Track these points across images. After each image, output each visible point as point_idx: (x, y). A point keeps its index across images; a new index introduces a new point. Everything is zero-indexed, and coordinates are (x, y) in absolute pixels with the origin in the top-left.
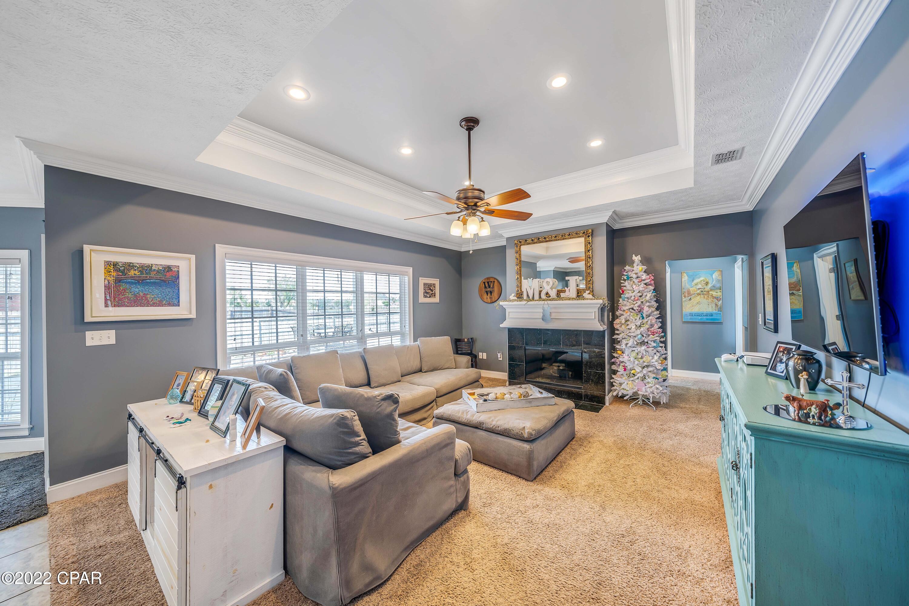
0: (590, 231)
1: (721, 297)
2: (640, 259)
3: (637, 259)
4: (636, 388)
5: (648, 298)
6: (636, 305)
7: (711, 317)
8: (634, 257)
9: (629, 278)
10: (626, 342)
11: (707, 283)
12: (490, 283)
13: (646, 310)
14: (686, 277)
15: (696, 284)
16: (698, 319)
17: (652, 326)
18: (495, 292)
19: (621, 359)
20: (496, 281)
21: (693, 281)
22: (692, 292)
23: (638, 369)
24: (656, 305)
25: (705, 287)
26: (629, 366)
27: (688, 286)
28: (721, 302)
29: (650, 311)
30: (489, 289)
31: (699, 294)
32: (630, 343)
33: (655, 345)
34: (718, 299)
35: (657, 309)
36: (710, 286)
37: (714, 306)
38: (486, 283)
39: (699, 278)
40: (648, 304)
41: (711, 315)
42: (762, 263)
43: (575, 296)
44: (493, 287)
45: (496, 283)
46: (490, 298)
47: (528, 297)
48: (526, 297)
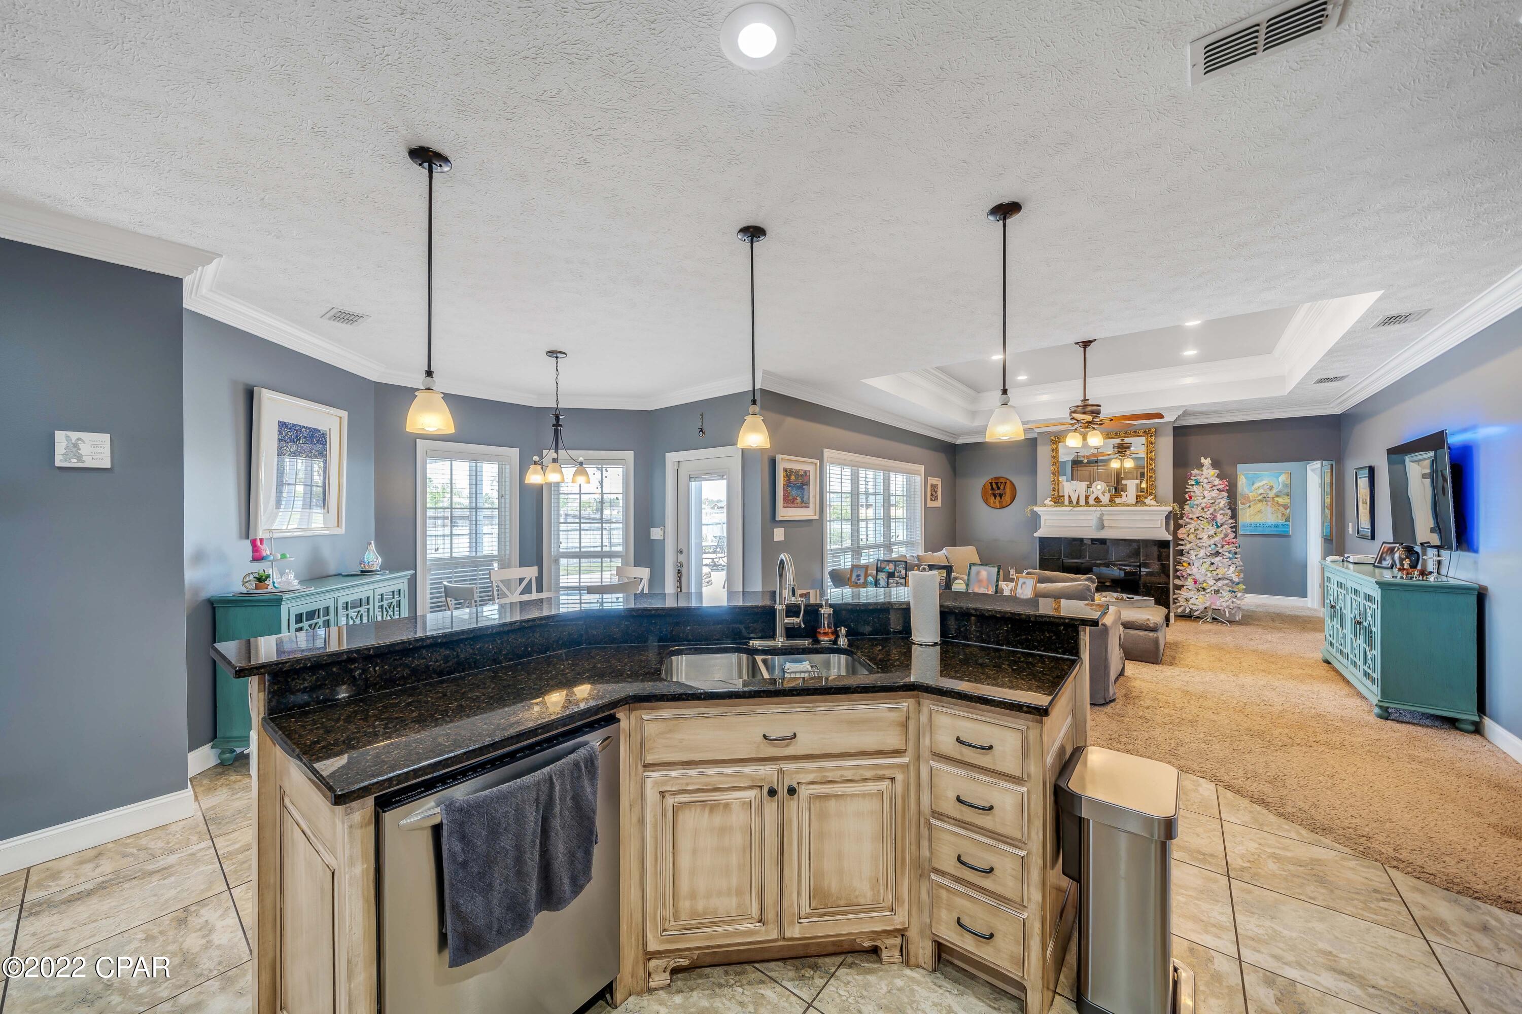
0: (1153, 430)
1: (1289, 505)
2: (1210, 462)
3: (1206, 462)
4: (1210, 602)
5: (1222, 505)
6: (1209, 513)
7: (1275, 529)
8: (1203, 460)
9: (1197, 483)
10: (1196, 553)
11: (1271, 488)
12: (999, 484)
13: (1220, 518)
14: (1244, 480)
15: (1257, 489)
16: (1259, 530)
17: (1226, 535)
18: (1007, 495)
19: (1189, 572)
20: (1008, 482)
21: (1253, 484)
22: (1251, 499)
23: (1212, 582)
24: (1229, 512)
25: (1269, 492)
26: (1200, 578)
27: (1246, 491)
28: (1289, 510)
29: (1225, 519)
30: (997, 492)
31: (1260, 501)
32: (1202, 553)
33: (1231, 556)
34: (1286, 507)
35: (1232, 518)
36: (1275, 491)
37: (1280, 515)
38: (994, 484)
39: (1262, 480)
40: (1222, 512)
41: (1277, 526)
42: (1356, 473)
43: (1134, 502)
44: (1004, 489)
45: (1008, 485)
46: (1000, 502)
47: (1070, 502)
48: (1067, 502)
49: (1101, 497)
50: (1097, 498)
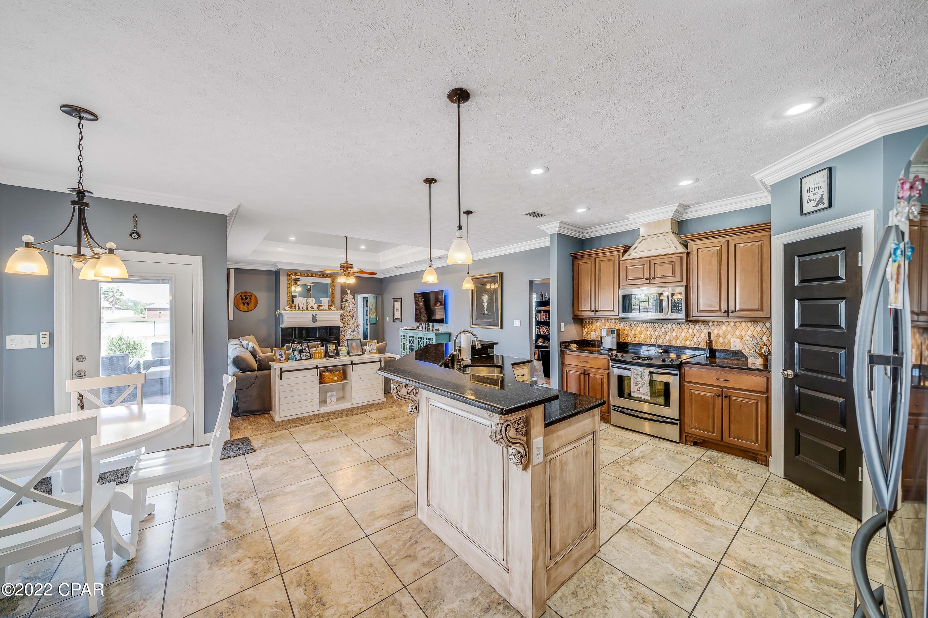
3: (349, 292)
6: (351, 313)
9: (347, 301)
12: (248, 296)
18: (252, 304)
20: (253, 295)
30: (245, 301)
38: (243, 296)
42: (393, 300)
43: (328, 308)
44: (250, 299)
45: (253, 297)
46: (247, 307)
47: (299, 308)
48: (297, 308)
49: (314, 306)
50: (312, 306)
